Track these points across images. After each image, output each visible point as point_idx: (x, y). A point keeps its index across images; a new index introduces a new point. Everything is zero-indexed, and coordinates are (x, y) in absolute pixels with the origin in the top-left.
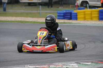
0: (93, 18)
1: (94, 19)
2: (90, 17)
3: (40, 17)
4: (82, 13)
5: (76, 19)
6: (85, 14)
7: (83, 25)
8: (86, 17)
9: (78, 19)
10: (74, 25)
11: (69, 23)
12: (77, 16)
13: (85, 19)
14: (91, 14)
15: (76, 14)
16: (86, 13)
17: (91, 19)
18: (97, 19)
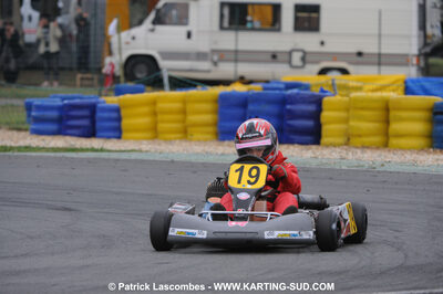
0: (189, 130)
1: (196, 136)
2: (179, 126)
4: (146, 109)
5: (117, 133)
6: (155, 114)
8: (162, 126)
9: (124, 135)
12: (119, 119)
13: (154, 133)
14: (184, 112)
15: (118, 110)
16: (160, 105)
17: (185, 133)
18: (209, 136)
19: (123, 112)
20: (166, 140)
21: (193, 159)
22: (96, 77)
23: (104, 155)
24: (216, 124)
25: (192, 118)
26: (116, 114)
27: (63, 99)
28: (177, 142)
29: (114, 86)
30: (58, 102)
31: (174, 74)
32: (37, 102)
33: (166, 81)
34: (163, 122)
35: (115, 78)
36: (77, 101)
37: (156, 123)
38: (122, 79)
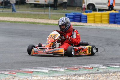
0: (103, 21)
1: (104, 22)
2: (100, 20)
3: (50, 19)
4: (93, 16)
5: (86, 21)
6: (95, 17)
7: (96, 28)
8: (96, 20)
9: (88, 22)
10: (87, 28)
11: (81, 25)
12: (87, 18)
13: (94, 21)
14: (101, 17)
15: (86, 16)
16: (96, 15)
17: (101, 22)
18: (107, 23)
19: (87, 17)
20: (97, 23)
21: (104, 28)
22: (81, 8)
23: (84, 27)
24: (109, 20)
25: (103, 18)
26: (86, 17)
27: (74, 13)
28: (100, 24)
29: (85, 11)
30: (73, 14)
31: (99, 8)
32: (68, 14)
33: (97, 10)
34: (97, 19)
35: (85, 9)
36: (77, 14)
37: (95, 19)
38: (87, 9)
